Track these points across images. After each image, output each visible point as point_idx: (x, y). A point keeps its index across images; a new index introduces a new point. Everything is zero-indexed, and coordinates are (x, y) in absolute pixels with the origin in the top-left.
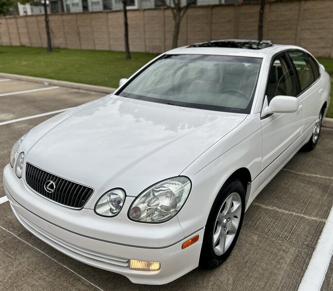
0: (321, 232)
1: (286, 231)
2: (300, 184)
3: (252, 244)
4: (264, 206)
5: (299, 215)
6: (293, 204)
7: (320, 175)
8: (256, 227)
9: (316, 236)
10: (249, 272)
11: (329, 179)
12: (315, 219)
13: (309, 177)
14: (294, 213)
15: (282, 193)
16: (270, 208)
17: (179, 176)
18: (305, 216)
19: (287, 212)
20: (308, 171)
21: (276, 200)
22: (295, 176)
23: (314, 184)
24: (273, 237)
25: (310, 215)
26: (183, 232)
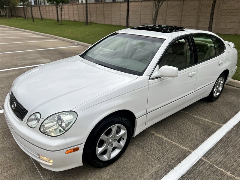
0: (185, 158)
1: (161, 153)
2: (191, 123)
3: (134, 157)
4: (157, 135)
5: (176, 144)
6: (177, 136)
7: (208, 119)
8: (143, 147)
9: (179, 160)
10: (122, 175)
11: (213, 123)
12: (185, 148)
13: (200, 120)
14: (174, 142)
15: (174, 127)
16: (160, 136)
17: (71, 111)
18: (180, 146)
19: (170, 141)
20: (200, 116)
21: (167, 131)
22: (190, 118)
23: (200, 125)
24: (150, 155)
25: (184, 146)
26: (67, 144)
